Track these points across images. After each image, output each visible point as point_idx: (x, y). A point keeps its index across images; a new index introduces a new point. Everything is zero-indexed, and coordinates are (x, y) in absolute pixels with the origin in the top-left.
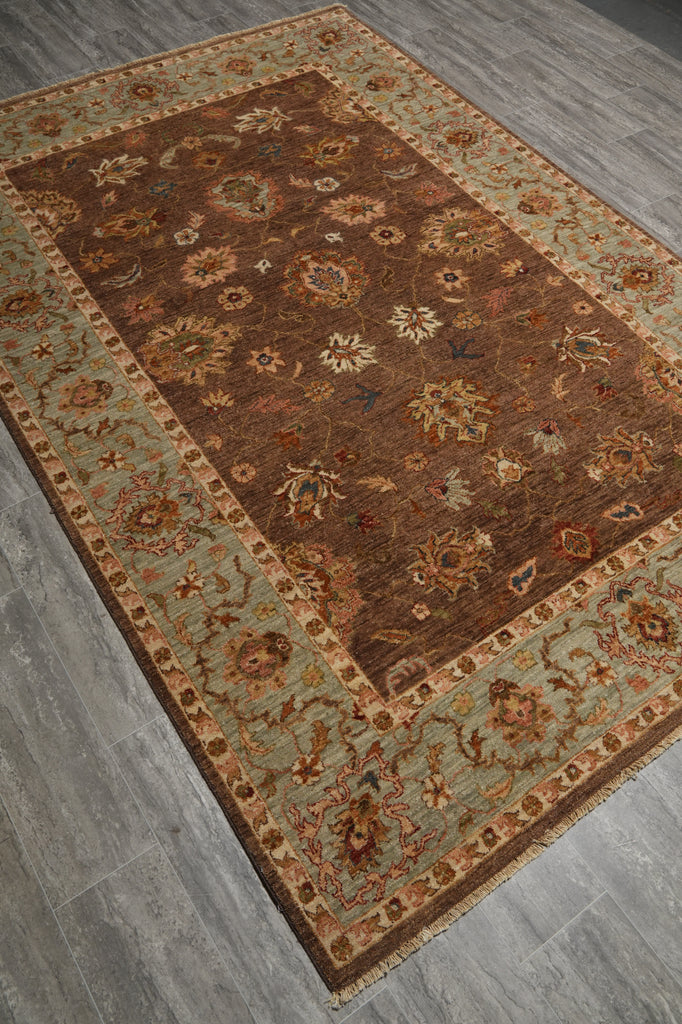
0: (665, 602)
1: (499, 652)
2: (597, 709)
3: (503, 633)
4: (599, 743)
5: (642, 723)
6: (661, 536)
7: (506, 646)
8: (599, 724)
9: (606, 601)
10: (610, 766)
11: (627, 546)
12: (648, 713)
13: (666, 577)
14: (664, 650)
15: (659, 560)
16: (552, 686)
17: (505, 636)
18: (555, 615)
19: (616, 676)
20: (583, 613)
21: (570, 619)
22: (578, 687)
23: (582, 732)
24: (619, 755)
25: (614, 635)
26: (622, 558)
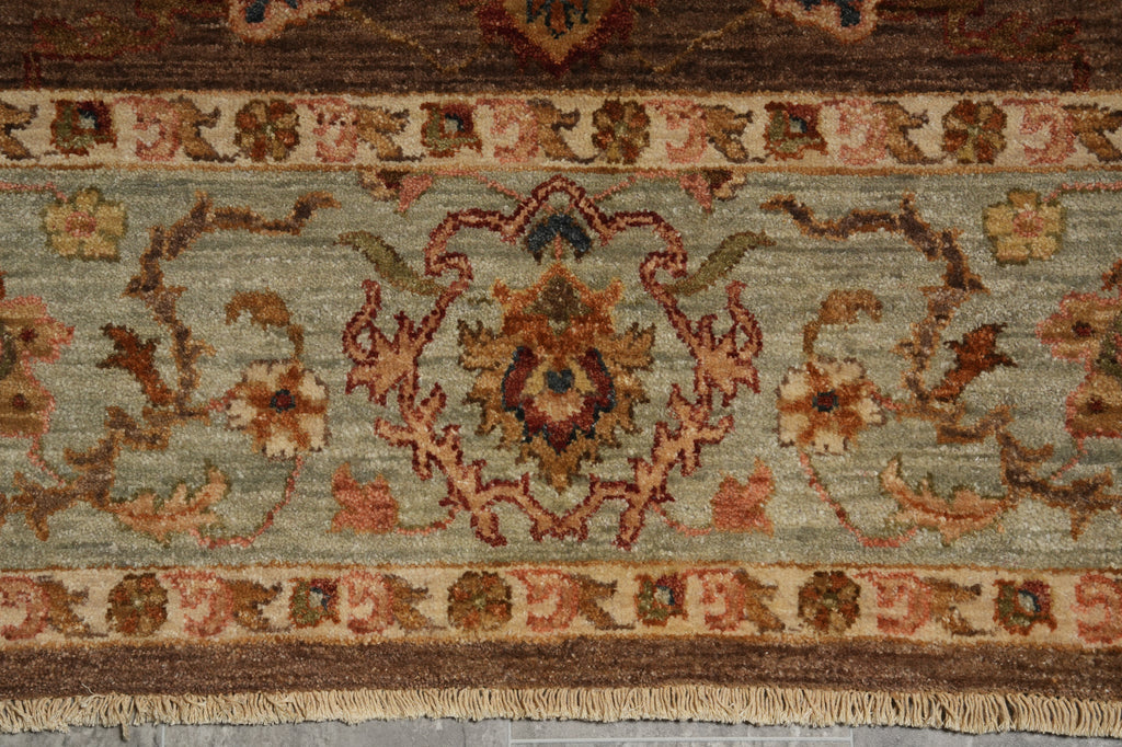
0: (666, 338)
1: (27, 155)
2: (182, 492)
3: (87, 108)
4: (102, 584)
5: (277, 612)
6: (857, 138)
7: (66, 152)
8: (149, 534)
9: (485, 219)
10: (73, 660)
11: (713, 100)
12: (316, 599)
13: (741, 269)
14: (531, 466)
15: (773, 206)
16: (108, 347)
17: (87, 123)
18: (297, 158)
19: (316, 442)
20: (385, 209)
21: (328, 202)
22: (180, 401)
23: (82, 522)
24: (129, 649)
25: (416, 333)
26: (658, 126)
